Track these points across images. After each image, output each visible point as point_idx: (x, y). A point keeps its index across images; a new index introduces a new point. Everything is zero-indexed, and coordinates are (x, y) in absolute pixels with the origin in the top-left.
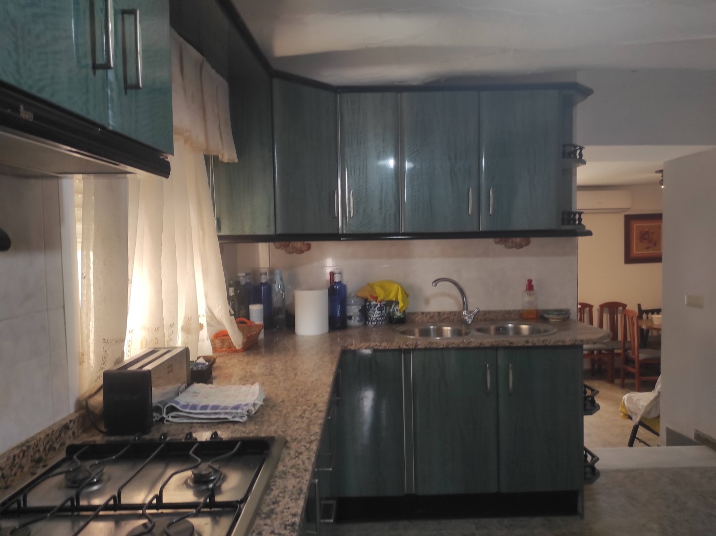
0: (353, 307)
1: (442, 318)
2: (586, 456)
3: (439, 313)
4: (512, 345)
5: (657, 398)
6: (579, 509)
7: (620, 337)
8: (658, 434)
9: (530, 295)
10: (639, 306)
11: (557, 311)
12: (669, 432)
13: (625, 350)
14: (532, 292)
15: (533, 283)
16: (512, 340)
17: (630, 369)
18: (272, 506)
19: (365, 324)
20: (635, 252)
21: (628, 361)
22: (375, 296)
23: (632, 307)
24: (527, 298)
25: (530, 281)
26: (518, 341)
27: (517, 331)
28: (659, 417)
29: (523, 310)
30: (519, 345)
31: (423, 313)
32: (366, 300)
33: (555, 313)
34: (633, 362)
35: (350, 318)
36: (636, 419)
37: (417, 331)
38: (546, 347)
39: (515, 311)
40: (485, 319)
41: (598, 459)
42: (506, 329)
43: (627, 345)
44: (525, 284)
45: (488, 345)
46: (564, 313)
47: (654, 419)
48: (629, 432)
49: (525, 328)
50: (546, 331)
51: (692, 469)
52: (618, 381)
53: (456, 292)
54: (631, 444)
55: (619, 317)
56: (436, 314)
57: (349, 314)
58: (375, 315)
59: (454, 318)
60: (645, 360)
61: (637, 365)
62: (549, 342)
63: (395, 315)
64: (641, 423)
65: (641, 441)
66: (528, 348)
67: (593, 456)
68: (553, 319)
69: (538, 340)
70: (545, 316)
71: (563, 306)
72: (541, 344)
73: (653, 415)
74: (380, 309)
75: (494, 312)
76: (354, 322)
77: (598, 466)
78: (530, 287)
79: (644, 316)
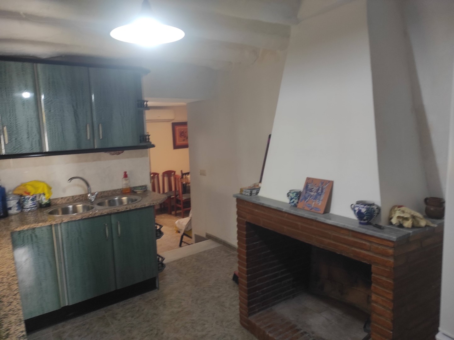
0: (12, 201)
1: (75, 200)
2: (159, 259)
3: (73, 197)
4: (119, 211)
5: (190, 221)
6: (157, 286)
7: (173, 189)
8: (191, 238)
9: (126, 180)
10: (181, 171)
11: (140, 187)
12: (196, 236)
13: (176, 196)
14: (127, 179)
15: (127, 173)
16: (118, 209)
17: (179, 206)
18: (7, 332)
19: (22, 211)
20: (178, 143)
21: (178, 201)
22: (28, 192)
23: (178, 173)
24: (124, 182)
25: (125, 173)
26: (122, 208)
27: (121, 202)
28: (191, 230)
29: (123, 189)
30: (122, 211)
31: (62, 198)
32: (21, 196)
33: (140, 188)
34: (180, 201)
35: (10, 209)
36: (182, 233)
37: (60, 210)
38: (136, 209)
39: (118, 189)
40: (101, 196)
41: (164, 259)
42: (114, 201)
43: (177, 193)
44: (123, 175)
45: (106, 214)
46: (144, 188)
47: (190, 230)
48: (179, 239)
49: (124, 199)
50: (136, 200)
51: (205, 252)
52: (173, 213)
53: (83, 183)
54: (180, 246)
55: (172, 178)
56: (71, 198)
57: (9, 206)
58: (29, 204)
59: (83, 198)
60: (185, 200)
61: (182, 203)
62: (138, 207)
63: (43, 202)
64: (184, 234)
65: (185, 243)
66: (127, 211)
67: (162, 258)
68: (139, 191)
69: (132, 206)
70: (135, 191)
71: (143, 184)
72: (134, 208)
73: (189, 229)
74: (33, 200)
75: (107, 192)
76: (14, 211)
77: (164, 262)
78: (126, 176)
79: (184, 176)
